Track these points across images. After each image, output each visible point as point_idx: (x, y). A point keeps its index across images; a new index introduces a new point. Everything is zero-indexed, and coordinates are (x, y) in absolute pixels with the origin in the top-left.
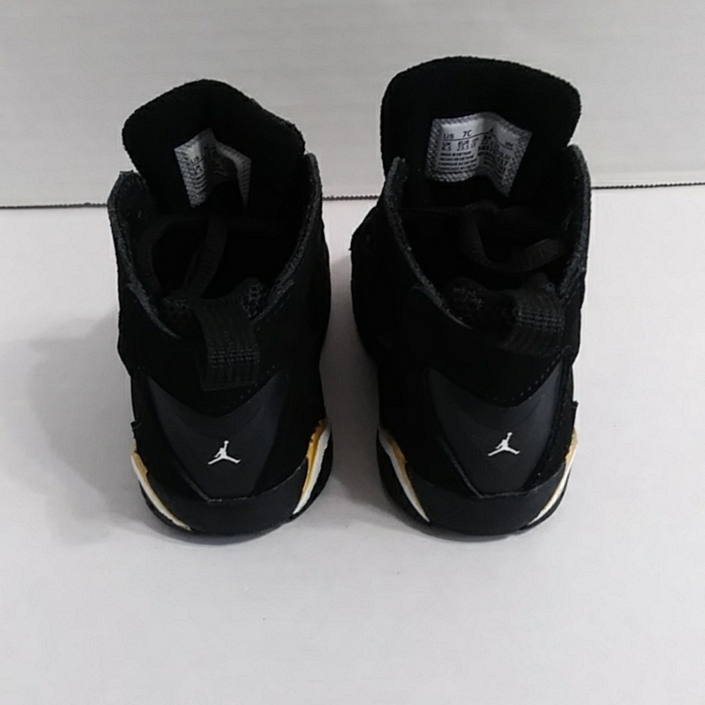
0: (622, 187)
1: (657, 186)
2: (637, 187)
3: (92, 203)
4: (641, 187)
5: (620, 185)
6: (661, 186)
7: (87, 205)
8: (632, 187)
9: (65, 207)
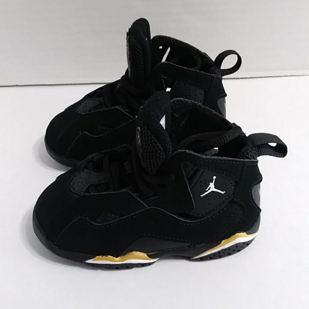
0: (235, 78)
1: (249, 78)
2: (241, 78)
3: (18, 84)
4: (243, 78)
5: (234, 77)
6: (251, 78)
7: (17, 86)
8: (239, 78)
9: (8, 86)
